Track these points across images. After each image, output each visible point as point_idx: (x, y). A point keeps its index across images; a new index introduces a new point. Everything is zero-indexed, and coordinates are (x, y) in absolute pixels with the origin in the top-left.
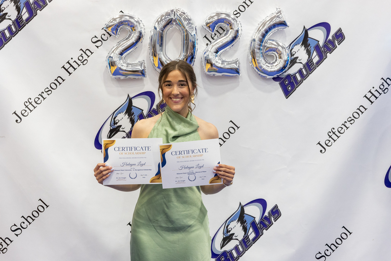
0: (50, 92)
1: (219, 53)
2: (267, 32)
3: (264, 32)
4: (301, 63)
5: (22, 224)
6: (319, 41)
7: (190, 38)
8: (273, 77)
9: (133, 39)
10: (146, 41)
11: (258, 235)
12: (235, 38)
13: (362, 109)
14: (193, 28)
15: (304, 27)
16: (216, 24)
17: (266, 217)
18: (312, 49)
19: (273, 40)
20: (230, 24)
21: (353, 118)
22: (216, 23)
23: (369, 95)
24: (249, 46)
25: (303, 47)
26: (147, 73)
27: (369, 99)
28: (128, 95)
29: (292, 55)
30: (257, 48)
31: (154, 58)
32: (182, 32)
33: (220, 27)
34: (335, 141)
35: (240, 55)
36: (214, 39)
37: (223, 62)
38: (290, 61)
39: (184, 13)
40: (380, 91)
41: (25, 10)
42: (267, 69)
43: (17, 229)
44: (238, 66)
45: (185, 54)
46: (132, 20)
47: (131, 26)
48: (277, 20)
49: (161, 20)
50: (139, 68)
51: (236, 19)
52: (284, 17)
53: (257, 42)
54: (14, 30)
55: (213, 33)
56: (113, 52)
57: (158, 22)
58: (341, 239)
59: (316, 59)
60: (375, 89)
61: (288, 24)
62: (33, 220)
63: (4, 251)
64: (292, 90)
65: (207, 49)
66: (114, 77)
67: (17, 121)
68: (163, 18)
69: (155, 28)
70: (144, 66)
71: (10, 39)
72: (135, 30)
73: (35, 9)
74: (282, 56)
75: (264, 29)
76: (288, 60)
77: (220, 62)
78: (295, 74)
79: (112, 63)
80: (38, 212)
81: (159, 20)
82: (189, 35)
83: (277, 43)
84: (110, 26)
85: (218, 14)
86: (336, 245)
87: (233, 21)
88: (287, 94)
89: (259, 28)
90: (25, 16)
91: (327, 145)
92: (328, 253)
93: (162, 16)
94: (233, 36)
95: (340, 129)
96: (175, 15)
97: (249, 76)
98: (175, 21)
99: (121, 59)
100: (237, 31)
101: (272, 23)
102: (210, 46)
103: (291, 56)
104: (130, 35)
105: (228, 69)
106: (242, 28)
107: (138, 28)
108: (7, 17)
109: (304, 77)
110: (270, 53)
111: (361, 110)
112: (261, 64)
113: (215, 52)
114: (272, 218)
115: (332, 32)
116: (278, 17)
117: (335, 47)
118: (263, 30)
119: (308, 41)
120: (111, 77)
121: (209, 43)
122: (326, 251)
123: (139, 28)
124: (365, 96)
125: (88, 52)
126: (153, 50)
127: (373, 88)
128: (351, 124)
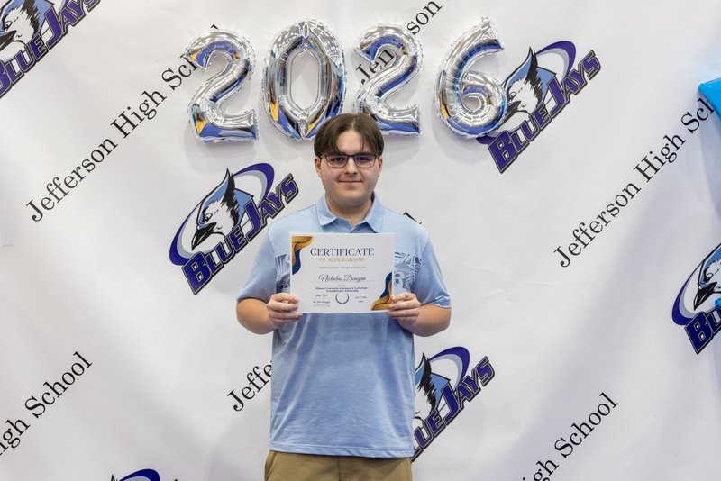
0: (91, 167)
1: (384, 96)
2: (466, 58)
3: (461, 59)
4: (526, 111)
5: (46, 396)
6: (555, 74)
7: (334, 70)
8: (477, 136)
9: (234, 74)
10: (257, 76)
11: (455, 410)
12: (411, 69)
13: (631, 189)
14: (337, 53)
15: (530, 50)
16: (379, 46)
17: (468, 379)
18: (544, 88)
19: (477, 73)
20: (401, 45)
21: (616, 205)
22: (378, 43)
23: (643, 166)
24: (435, 83)
25: (529, 85)
26: (259, 132)
27: (643, 173)
28: (228, 171)
29: (510, 98)
30: (449, 87)
31: (272, 105)
32: (319, 60)
33: (386, 51)
34: (586, 245)
35: (419, 99)
36: (374, 72)
37: (391, 111)
38: (506, 107)
39: (323, 28)
40: (663, 158)
41: (46, 25)
42: (467, 122)
43: (37, 406)
44: (418, 118)
45: (325, 98)
46: (233, 41)
47: (231, 52)
48: (484, 38)
49: (283, 40)
50: (246, 123)
51: (413, 36)
52: (496, 33)
53: (450, 76)
54: (28, 60)
55: (373, 62)
56: (200, 95)
57: (278, 44)
58: (599, 414)
59: (551, 104)
60: (653, 155)
61: (502, 44)
62: (65, 389)
63: (15, 444)
64: (510, 158)
65: (362, 89)
66: (202, 139)
67: (34, 217)
68: (286, 36)
69: (273, 54)
70: (255, 121)
71: (21, 75)
72: (237, 58)
73: (64, 23)
74: (493, 99)
75: (460, 54)
76: (503, 107)
77: (386, 111)
78: (516, 131)
79: (198, 115)
80: (73, 374)
81: (280, 39)
82: (332, 64)
83: (484, 78)
84: (194, 52)
85: (381, 29)
86: (591, 425)
87: (406, 41)
88: (502, 164)
89: (452, 52)
90: (47, 35)
91: (571, 252)
92: (576, 440)
93: (285, 33)
94: (409, 66)
95: (594, 225)
96: (306, 31)
97: (436, 135)
98: (307, 41)
99: (213, 108)
100: (415, 58)
101: (474, 43)
102: (367, 85)
103: (509, 100)
104: (229, 67)
105: (399, 123)
106: (423, 53)
107: (242, 56)
108: (15, 38)
109: (530, 136)
110: (472, 95)
111: (630, 191)
112: (457, 115)
113: (376, 95)
114: (479, 380)
115: (579, 58)
116: (484, 32)
117: (583, 83)
118: (459, 56)
119: (536, 73)
120: (197, 140)
121: (366, 79)
122: (573, 437)
123: (245, 54)
124: (637, 168)
125: (156, 97)
126: (269, 92)
127: (651, 153)
128: (614, 215)
